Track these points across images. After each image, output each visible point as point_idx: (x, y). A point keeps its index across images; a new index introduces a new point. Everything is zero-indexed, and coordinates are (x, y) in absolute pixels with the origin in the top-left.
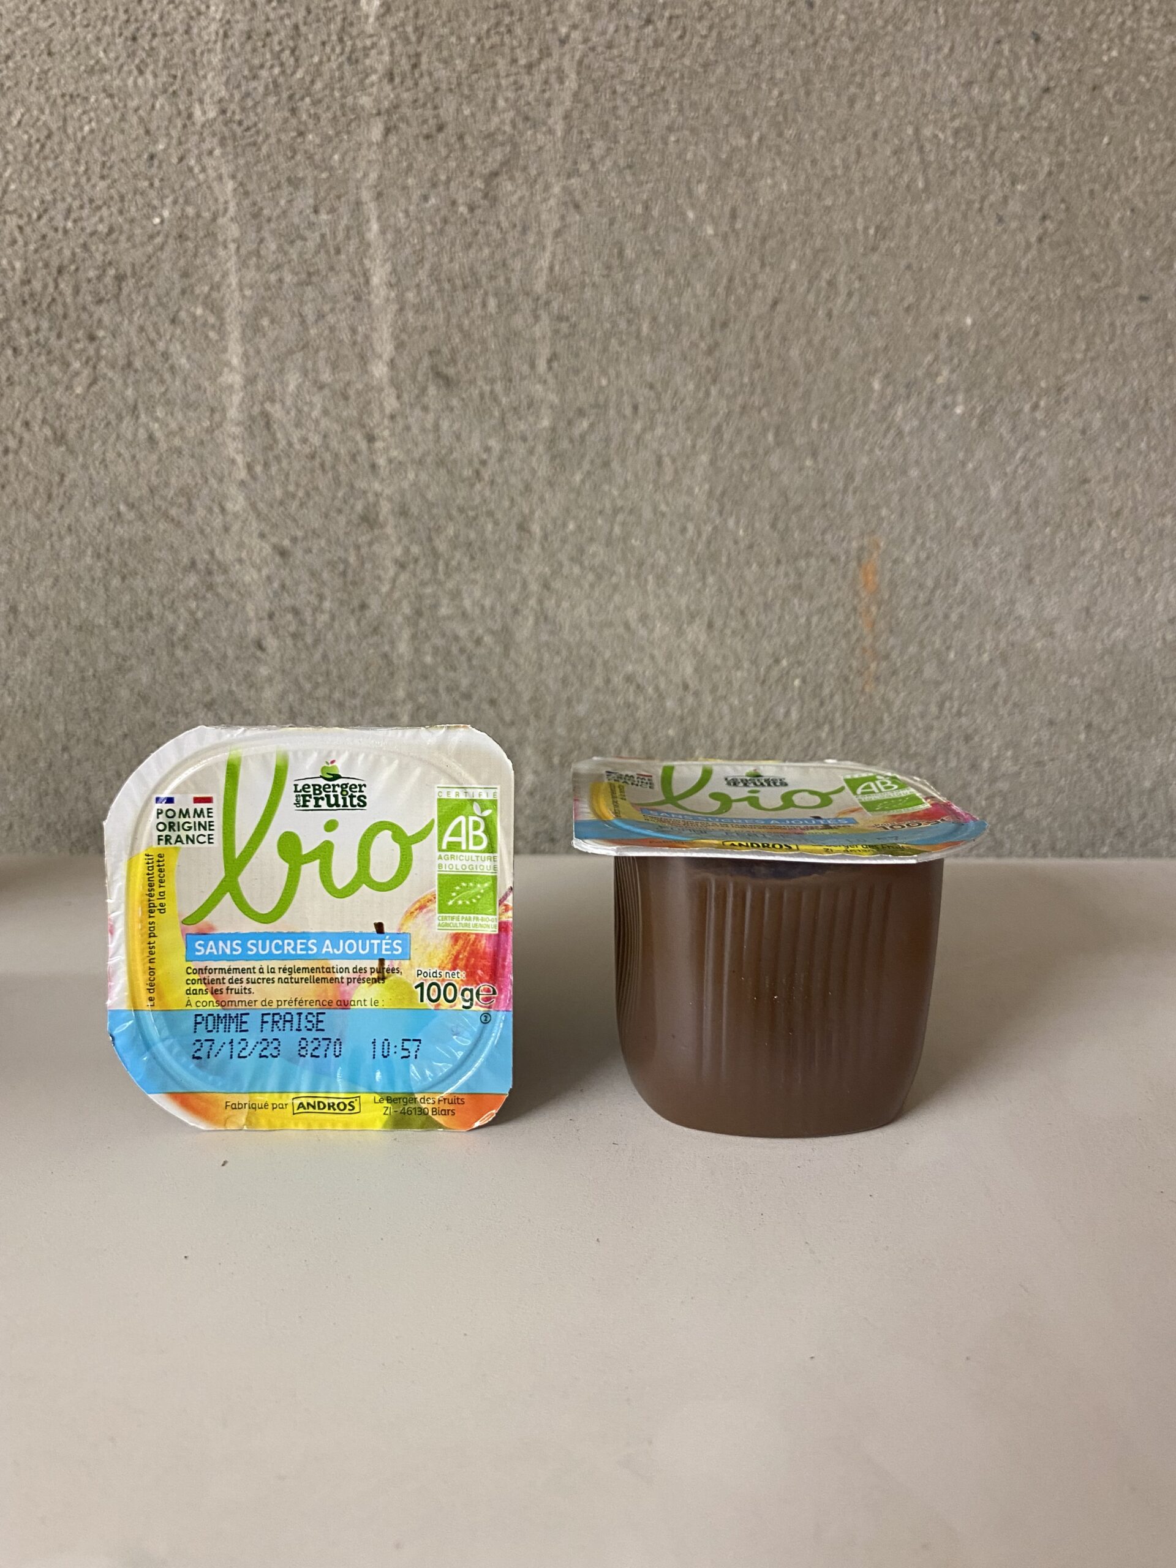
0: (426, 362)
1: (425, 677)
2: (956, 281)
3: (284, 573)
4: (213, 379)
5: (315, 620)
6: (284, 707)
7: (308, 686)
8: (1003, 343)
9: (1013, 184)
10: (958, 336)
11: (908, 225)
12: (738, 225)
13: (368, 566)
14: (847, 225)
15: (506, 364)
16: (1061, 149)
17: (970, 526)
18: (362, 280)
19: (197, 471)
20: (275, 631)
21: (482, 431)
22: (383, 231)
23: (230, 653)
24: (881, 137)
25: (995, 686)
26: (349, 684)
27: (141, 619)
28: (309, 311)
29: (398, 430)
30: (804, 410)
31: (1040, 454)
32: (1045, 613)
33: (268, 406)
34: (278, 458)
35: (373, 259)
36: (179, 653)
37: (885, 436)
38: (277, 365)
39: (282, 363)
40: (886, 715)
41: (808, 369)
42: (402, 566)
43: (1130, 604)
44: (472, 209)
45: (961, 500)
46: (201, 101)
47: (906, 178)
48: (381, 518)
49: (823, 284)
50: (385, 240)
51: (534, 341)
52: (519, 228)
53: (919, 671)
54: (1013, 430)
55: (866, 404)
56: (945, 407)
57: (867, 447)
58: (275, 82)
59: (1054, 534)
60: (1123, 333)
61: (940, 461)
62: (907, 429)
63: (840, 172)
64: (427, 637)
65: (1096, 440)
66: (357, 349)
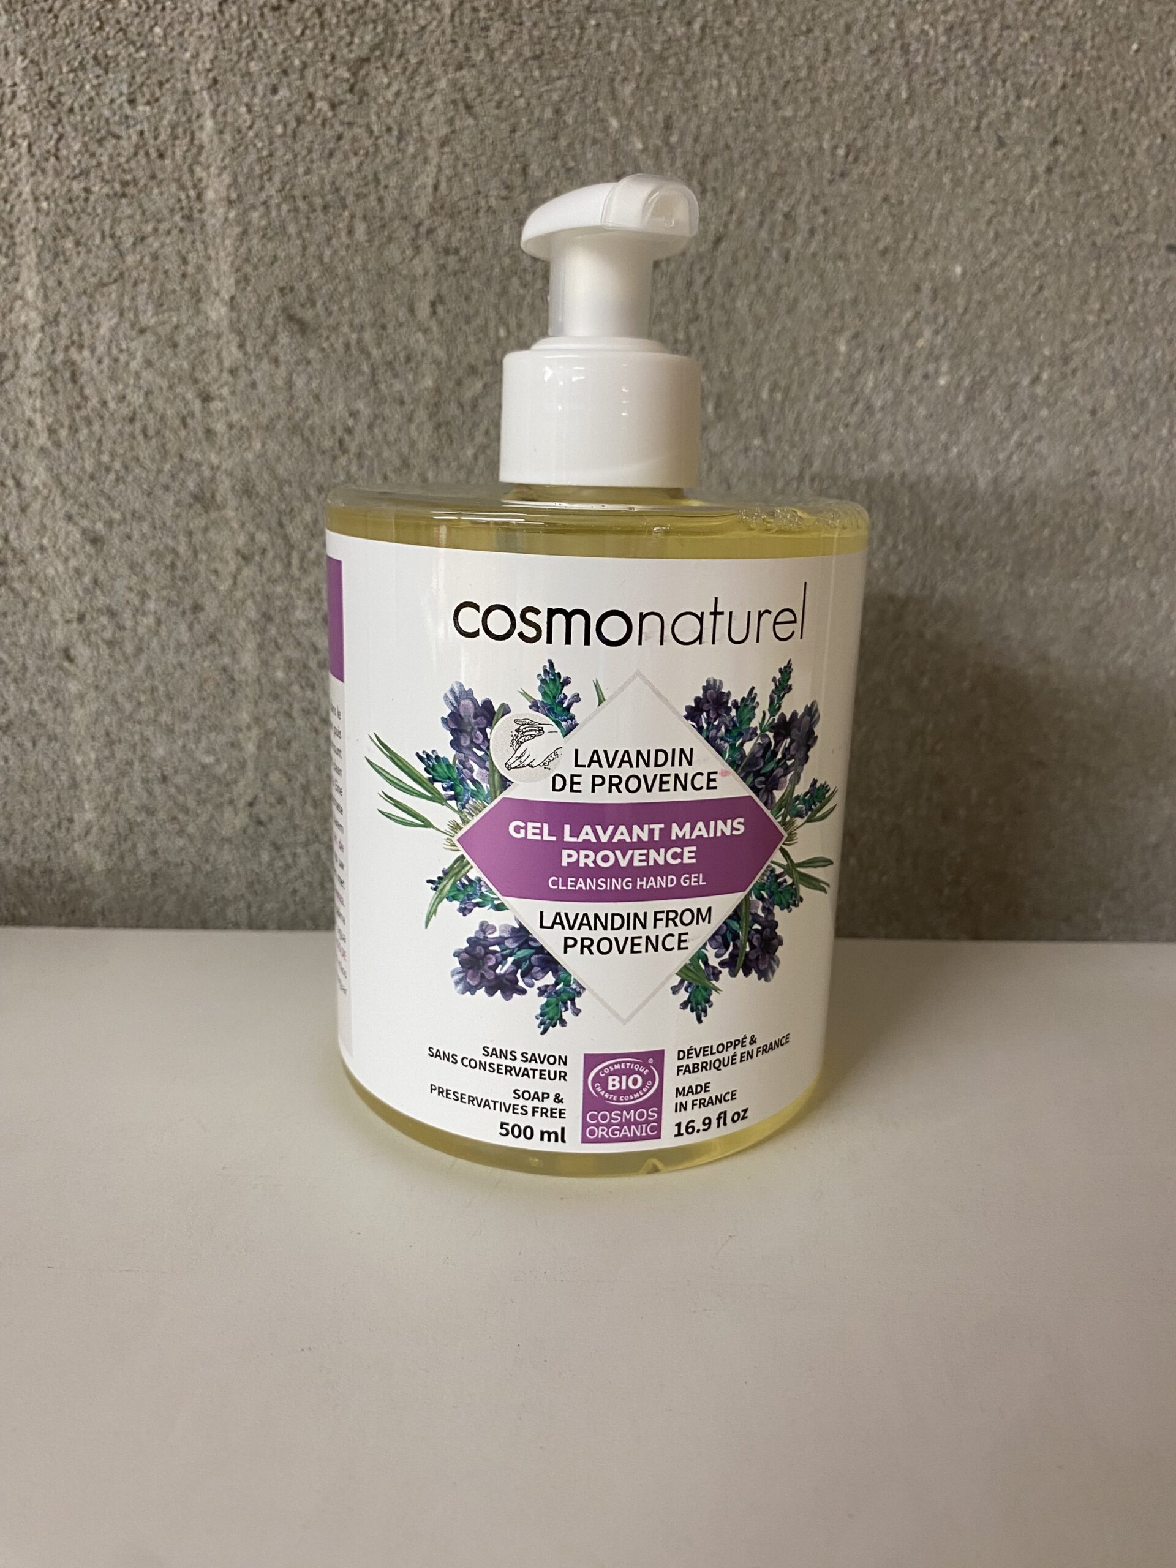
0: (277, 302)
1: (276, 697)
2: (945, 218)
3: (97, 565)
5: (137, 623)
6: (100, 732)
7: (128, 707)
8: (999, 299)
9: (1019, 98)
10: (943, 291)
11: (887, 146)
12: (674, 139)
13: (203, 557)
14: (811, 144)
15: (377, 305)
16: (1079, 55)
17: (953, 525)
18: (193, 193)
20: (87, 637)
21: (347, 390)
22: (220, 131)
23: (30, 663)
24: (855, 30)
26: (179, 705)
28: (125, 233)
29: (241, 386)
30: (752, 376)
31: (1040, 438)
33: (74, 353)
34: (88, 422)
35: (206, 167)
37: (851, 410)
38: (84, 300)
39: (92, 296)
41: (758, 326)
42: (246, 558)
43: (1141, 625)
44: (333, 106)
48: (219, 498)
49: (780, 217)
50: (222, 142)
51: (414, 280)
52: (395, 133)
54: (1008, 408)
55: (828, 370)
56: (926, 376)
57: (829, 424)
59: (1053, 537)
60: (1146, 291)
61: (917, 446)
62: (879, 404)
63: (803, 73)
64: (279, 648)
65: (1108, 424)
66: (187, 284)
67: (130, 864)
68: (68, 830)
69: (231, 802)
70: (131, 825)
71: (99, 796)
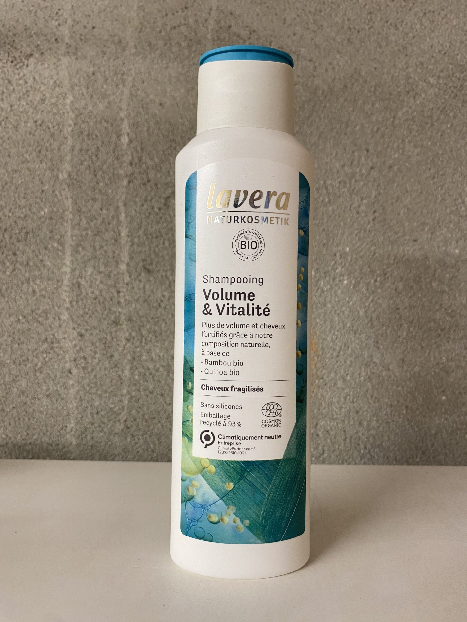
0: (141, 264)
1: (135, 385)
2: (343, 234)
3: (81, 343)
4: (59, 269)
5: (93, 361)
6: (78, 397)
7: (88, 388)
8: (362, 257)
9: (362, 200)
10: (343, 255)
11: (323, 214)
13: (115, 340)
16: (379, 188)
17: (353, 327)
18: (118, 234)
19: (51, 303)
20: (76, 366)
21: (162, 289)
22: (126, 217)
23: (58, 375)
25: (367, 391)
26: (104, 388)
27: (24, 361)
28: (97, 245)
29: (129, 288)
31: (379, 299)
32: (385, 361)
33: (79, 280)
34: (82, 299)
35: (122, 227)
36: (38, 374)
37: (317, 292)
38: (84, 265)
39: (86, 264)
40: (323, 402)
42: (128, 340)
43: (420, 357)
44: (160, 209)
45: (348, 316)
46: (62, 173)
47: (321, 198)
48: (121, 322)
50: (127, 220)
53: (335, 384)
54: (367, 289)
56: (340, 281)
58: (89, 166)
59: (387, 329)
60: (408, 253)
61: (339, 302)
62: (326, 289)
64: (137, 368)
65: (401, 293)
66: (115, 259)
67: (84, 442)
68: (65, 430)
69: (119, 421)
70: (86, 429)
71: (76, 418)
